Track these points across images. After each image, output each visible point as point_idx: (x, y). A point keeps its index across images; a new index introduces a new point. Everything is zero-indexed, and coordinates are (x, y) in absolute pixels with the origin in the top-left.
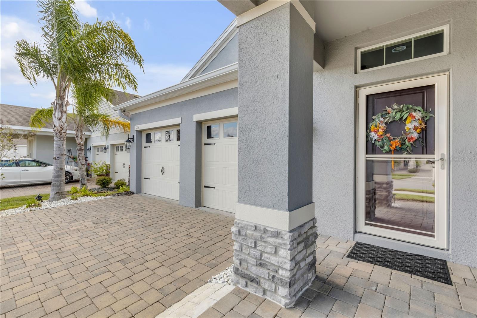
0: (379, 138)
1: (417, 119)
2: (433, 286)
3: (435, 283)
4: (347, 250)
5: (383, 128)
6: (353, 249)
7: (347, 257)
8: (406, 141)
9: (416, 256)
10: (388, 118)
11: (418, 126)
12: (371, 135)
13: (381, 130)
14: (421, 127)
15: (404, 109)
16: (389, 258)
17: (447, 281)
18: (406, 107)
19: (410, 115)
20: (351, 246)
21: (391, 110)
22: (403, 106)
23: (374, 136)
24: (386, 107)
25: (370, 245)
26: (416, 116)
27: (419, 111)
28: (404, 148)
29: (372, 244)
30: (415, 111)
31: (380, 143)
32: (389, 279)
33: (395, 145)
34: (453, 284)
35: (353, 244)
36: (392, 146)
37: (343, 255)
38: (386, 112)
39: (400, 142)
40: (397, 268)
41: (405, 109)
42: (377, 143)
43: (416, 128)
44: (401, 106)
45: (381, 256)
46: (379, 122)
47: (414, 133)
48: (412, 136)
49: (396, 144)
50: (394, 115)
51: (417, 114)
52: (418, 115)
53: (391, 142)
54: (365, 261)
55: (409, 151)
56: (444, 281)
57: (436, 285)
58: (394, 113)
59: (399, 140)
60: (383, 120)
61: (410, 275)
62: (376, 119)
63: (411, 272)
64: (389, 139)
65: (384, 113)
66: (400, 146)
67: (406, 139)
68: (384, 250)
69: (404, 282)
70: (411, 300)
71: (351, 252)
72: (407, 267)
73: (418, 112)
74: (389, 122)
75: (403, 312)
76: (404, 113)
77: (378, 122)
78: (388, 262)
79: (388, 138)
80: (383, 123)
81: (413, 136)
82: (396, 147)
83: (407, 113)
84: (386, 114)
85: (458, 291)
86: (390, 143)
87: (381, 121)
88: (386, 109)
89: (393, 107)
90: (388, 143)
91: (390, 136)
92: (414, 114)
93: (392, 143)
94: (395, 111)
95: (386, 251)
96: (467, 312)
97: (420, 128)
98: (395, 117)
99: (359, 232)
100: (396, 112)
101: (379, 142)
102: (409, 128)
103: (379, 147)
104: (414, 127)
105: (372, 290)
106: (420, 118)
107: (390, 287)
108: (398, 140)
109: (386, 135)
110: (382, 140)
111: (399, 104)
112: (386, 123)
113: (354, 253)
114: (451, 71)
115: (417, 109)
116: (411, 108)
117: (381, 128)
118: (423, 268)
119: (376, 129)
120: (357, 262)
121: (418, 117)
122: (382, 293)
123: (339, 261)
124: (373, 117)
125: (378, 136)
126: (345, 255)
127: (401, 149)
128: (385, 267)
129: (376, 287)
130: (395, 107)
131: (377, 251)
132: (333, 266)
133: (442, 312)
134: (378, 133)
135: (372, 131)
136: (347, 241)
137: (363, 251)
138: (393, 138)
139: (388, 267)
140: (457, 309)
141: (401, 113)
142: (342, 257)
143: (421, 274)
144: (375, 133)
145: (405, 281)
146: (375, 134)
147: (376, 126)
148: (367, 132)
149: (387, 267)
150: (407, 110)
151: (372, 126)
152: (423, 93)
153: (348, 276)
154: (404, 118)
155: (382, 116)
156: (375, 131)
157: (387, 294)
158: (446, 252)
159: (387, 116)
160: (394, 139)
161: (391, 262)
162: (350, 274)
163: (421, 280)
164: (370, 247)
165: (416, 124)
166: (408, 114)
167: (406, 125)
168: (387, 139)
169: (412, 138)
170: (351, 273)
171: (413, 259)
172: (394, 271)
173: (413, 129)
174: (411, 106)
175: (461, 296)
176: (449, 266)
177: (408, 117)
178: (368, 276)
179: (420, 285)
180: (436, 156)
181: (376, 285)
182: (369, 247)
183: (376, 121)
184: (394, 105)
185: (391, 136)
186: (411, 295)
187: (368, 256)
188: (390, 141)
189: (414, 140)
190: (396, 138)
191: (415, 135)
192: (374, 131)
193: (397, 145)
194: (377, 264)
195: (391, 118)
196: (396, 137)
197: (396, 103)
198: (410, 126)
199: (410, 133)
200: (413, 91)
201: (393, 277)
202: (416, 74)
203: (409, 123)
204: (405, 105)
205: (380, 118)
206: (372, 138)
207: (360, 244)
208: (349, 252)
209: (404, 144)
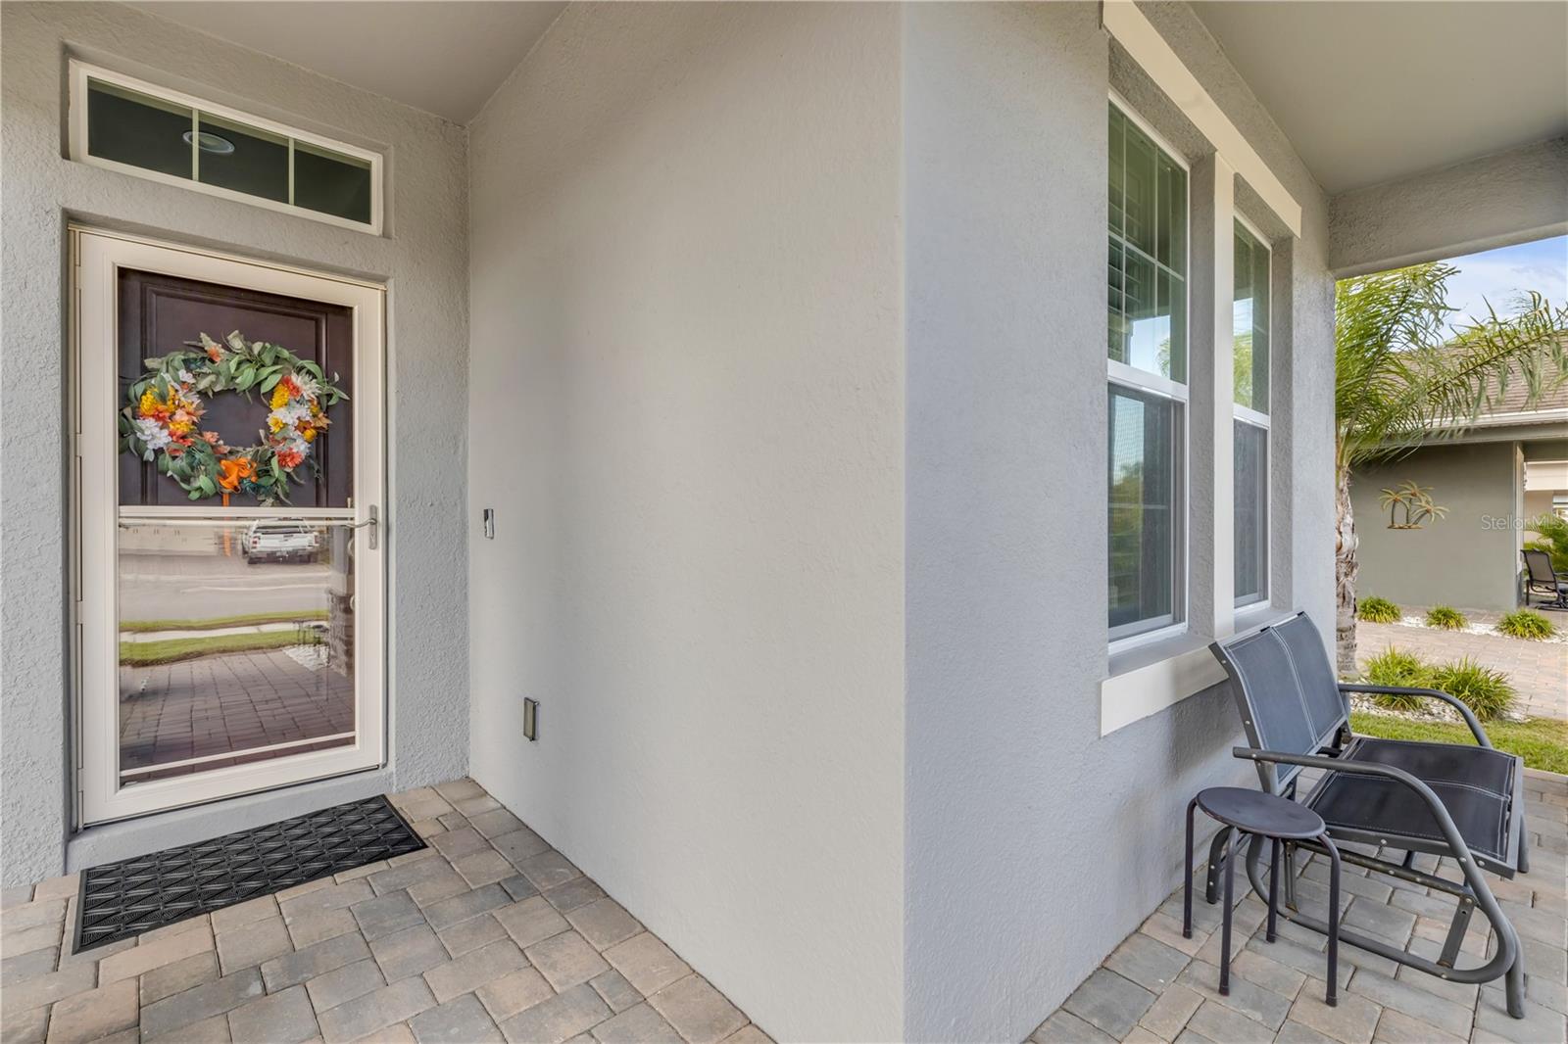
0: (174, 446)
1: (306, 398)
2: (395, 873)
3: (394, 862)
4: (59, 926)
5: (191, 409)
6: (86, 905)
7: (75, 952)
8: (275, 462)
9: (314, 820)
10: (212, 378)
11: (308, 418)
12: (142, 432)
13: (186, 418)
14: (318, 425)
15: (267, 359)
16: (244, 864)
17: (412, 842)
18: (273, 354)
19: (285, 382)
20: (67, 900)
21: (223, 351)
22: (264, 348)
23: (153, 435)
24: (203, 335)
25: (147, 856)
26: (304, 387)
27: (309, 372)
28: (263, 487)
29: (153, 851)
30: (299, 370)
31: (182, 463)
32: (283, 927)
33: (238, 475)
34: (427, 843)
35: (72, 887)
36: (225, 478)
37: (50, 957)
38: (201, 355)
39: (255, 465)
40: (288, 881)
41: (271, 358)
42: (166, 461)
43: (302, 427)
44: (257, 347)
45: (215, 872)
46: (178, 387)
47: (299, 441)
48: (291, 449)
49: (239, 471)
50: (232, 371)
51: (306, 383)
52: (309, 388)
53: (223, 462)
54: (169, 922)
55: (282, 496)
56: (407, 848)
57: (397, 868)
58: (233, 365)
59: (249, 457)
60: (193, 381)
61: (330, 878)
62: (164, 370)
63: (328, 871)
64: (215, 453)
65: (192, 355)
66: (253, 479)
67: (270, 458)
68: (212, 848)
69: (326, 908)
70: (371, 945)
71: (85, 922)
72: (312, 859)
73: (307, 378)
74: (216, 390)
75: (373, 992)
76: (265, 372)
77: (173, 383)
78: (249, 877)
79: (213, 447)
80: (190, 391)
81: (295, 450)
82: (241, 480)
83: (274, 372)
84: (203, 359)
85: (442, 854)
86: (217, 467)
87: (184, 383)
88: (200, 344)
89: (228, 341)
90: (212, 466)
91: (217, 442)
92: (297, 380)
93: (227, 468)
94: (236, 359)
95: (218, 847)
96: (481, 888)
97: (315, 428)
98: (236, 378)
99: (85, 829)
100: (240, 364)
101: (174, 458)
102: (284, 422)
103: (175, 476)
104: (297, 422)
105: (254, 998)
106: (313, 396)
107: (300, 950)
108: (246, 455)
109: (201, 435)
110: (190, 453)
111: (249, 338)
112: (203, 394)
113: (102, 920)
114: (391, 283)
115: (305, 367)
116: (286, 359)
117: (184, 406)
118: (349, 840)
119: (161, 407)
120: (137, 944)
121: (309, 392)
122: (288, 983)
123: (47, 988)
124: (150, 363)
125: (171, 434)
126: (59, 949)
127: (257, 488)
128: (250, 899)
129: (259, 982)
130: (237, 343)
131: (189, 863)
132: (28, 1030)
133: (446, 923)
134: (171, 426)
135: (144, 416)
136: (30, 889)
137: (133, 893)
138: (228, 448)
139: (258, 893)
140: (463, 894)
141: (257, 370)
142: (52, 964)
143: (354, 859)
144: (160, 424)
145: (328, 905)
146: (157, 429)
147: (163, 398)
148: (124, 416)
149: (254, 895)
150: (274, 364)
151: (144, 393)
152: (317, 322)
153: (131, 1016)
154: (265, 388)
155: (187, 363)
156: (157, 417)
157: (305, 975)
158: (382, 772)
159: (205, 370)
160: (231, 452)
161: (256, 873)
162: (134, 1006)
163: (362, 878)
164: (156, 866)
165: (304, 412)
166: (276, 378)
167: (271, 411)
168: (209, 450)
169: (292, 456)
170: (135, 998)
171: (310, 833)
172: (281, 896)
173: (296, 428)
174: (286, 353)
175: (455, 862)
176: (396, 806)
177: (280, 387)
178: (210, 962)
179: (367, 889)
180: (358, 513)
181: (255, 972)
182: (147, 865)
183: (163, 378)
184: (234, 337)
185: (221, 442)
186: (364, 932)
187: (166, 899)
188: (219, 460)
189: (298, 461)
190: (238, 452)
191: (301, 447)
192: (153, 416)
193: (245, 474)
194: (216, 908)
195: (223, 380)
196: (240, 449)
197: (241, 333)
198: (284, 415)
199: (285, 439)
200: (295, 308)
201: (289, 915)
202: (304, 257)
203: (281, 406)
204: (267, 345)
205: (178, 370)
206: (146, 442)
207: (102, 875)
208: (70, 927)
209: (267, 472)
